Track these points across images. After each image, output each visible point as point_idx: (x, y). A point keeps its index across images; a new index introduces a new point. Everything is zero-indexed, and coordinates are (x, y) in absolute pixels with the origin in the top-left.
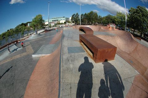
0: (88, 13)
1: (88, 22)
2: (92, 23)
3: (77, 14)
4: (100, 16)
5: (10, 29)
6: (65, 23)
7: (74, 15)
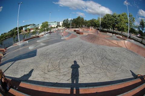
0: (76, 18)
1: (76, 26)
2: (79, 26)
3: (67, 19)
4: (85, 20)
5: (4, 33)
6: (57, 27)
7: (65, 20)
